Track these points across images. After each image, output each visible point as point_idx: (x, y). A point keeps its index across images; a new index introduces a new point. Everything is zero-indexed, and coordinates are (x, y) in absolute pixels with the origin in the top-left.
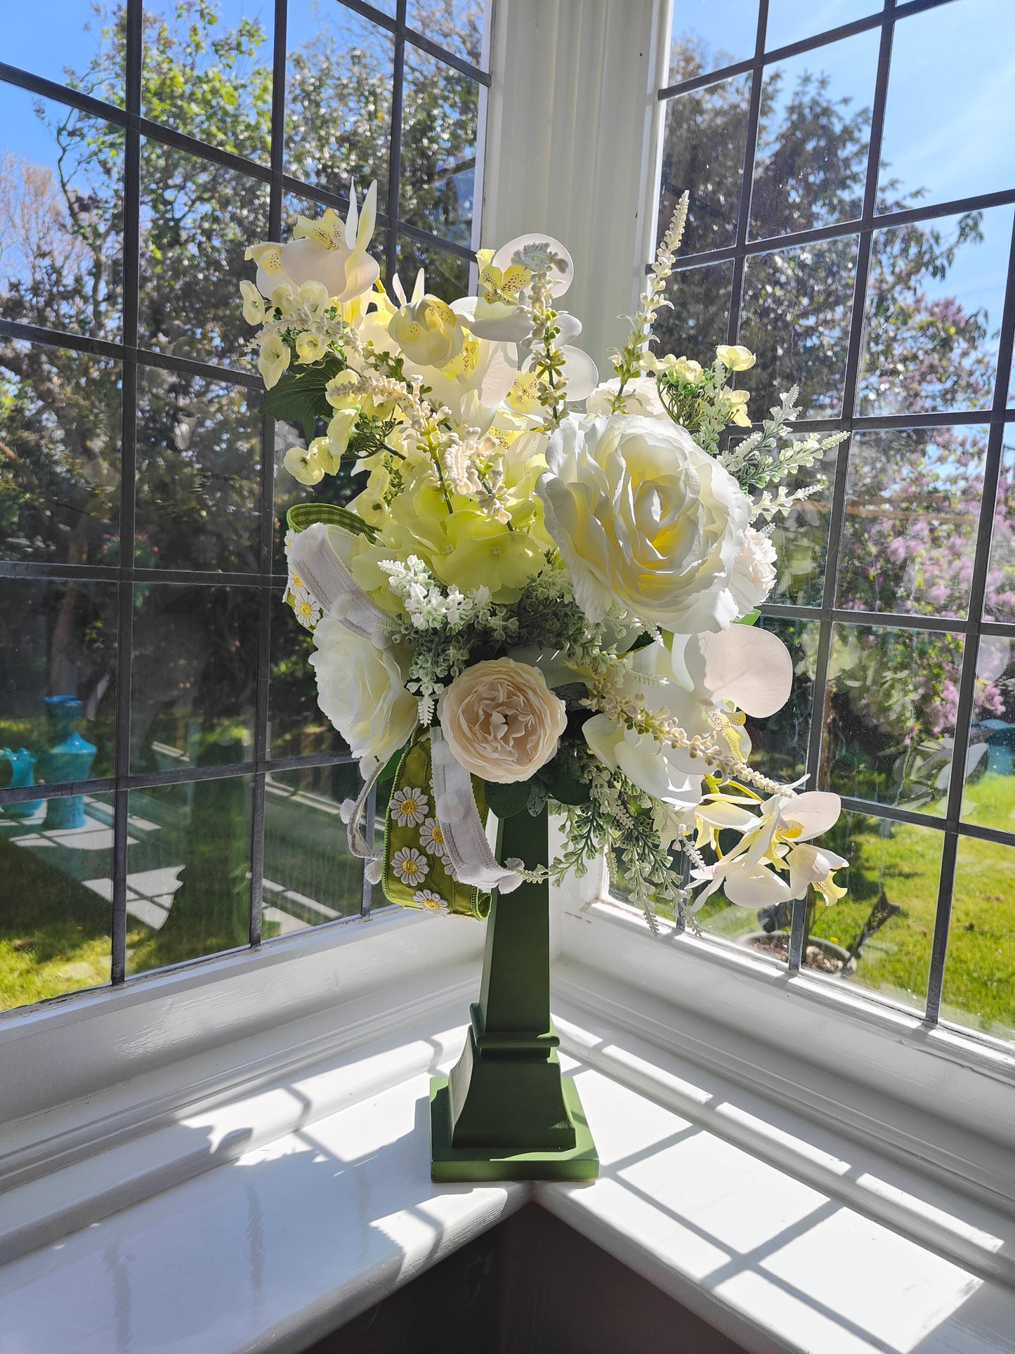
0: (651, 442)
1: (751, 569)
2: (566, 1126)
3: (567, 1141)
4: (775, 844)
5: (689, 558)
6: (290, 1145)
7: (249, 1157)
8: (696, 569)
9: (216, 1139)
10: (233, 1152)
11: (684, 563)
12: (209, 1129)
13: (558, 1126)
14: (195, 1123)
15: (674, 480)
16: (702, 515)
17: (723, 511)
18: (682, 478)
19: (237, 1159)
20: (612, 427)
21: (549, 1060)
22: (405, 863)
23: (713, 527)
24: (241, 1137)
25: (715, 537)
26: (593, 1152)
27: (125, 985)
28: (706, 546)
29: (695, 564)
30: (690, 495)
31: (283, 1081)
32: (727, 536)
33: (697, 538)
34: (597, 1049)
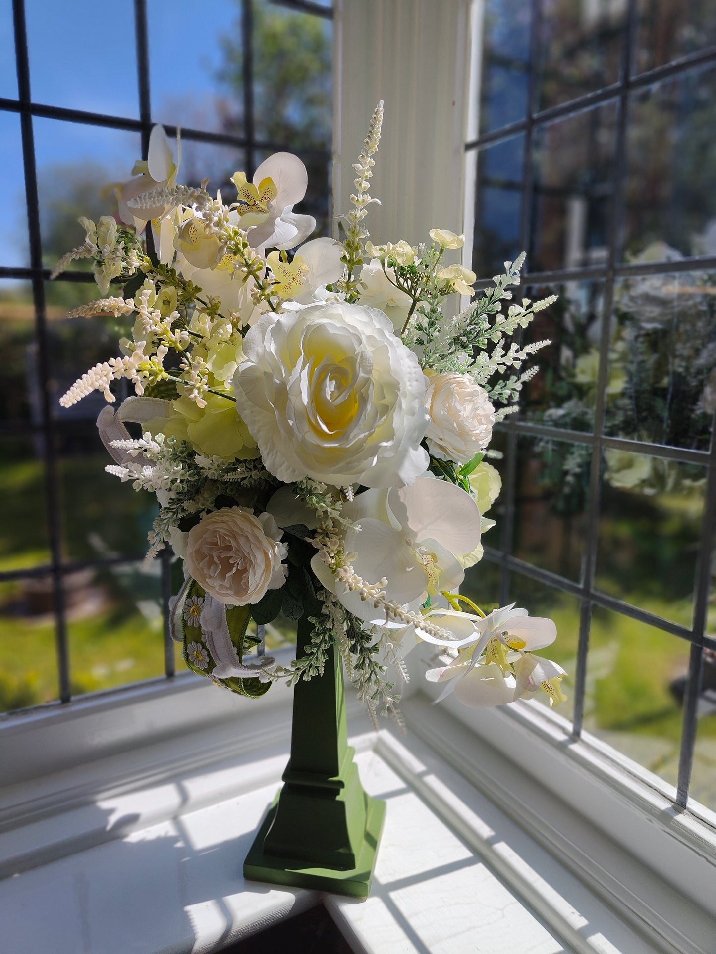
0: (331, 331)
1: (455, 425)
2: (348, 852)
3: (348, 862)
4: (506, 651)
5: (355, 432)
6: (166, 829)
7: (135, 836)
8: (365, 439)
9: (113, 819)
10: (126, 830)
11: (351, 437)
12: (111, 811)
13: (341, 850)
14: (105, 805)
15: (352, 361)
16: (373, 393)
17: (394, 387)
18: (358, 360)
19: (126, 836)
20: (304, 319)
21: (338, 798)
22: (195, 652)
23: (383, 402)
24: (131, 820)
25: (386, 410)
26: (367, 875)
27: (70, 704)
28: (375, 418)
29: (362, 436)
30: (362, 374)
31: (177, 778)
32: (397, 409)
33: (364, 412)
34: (420, 776)
